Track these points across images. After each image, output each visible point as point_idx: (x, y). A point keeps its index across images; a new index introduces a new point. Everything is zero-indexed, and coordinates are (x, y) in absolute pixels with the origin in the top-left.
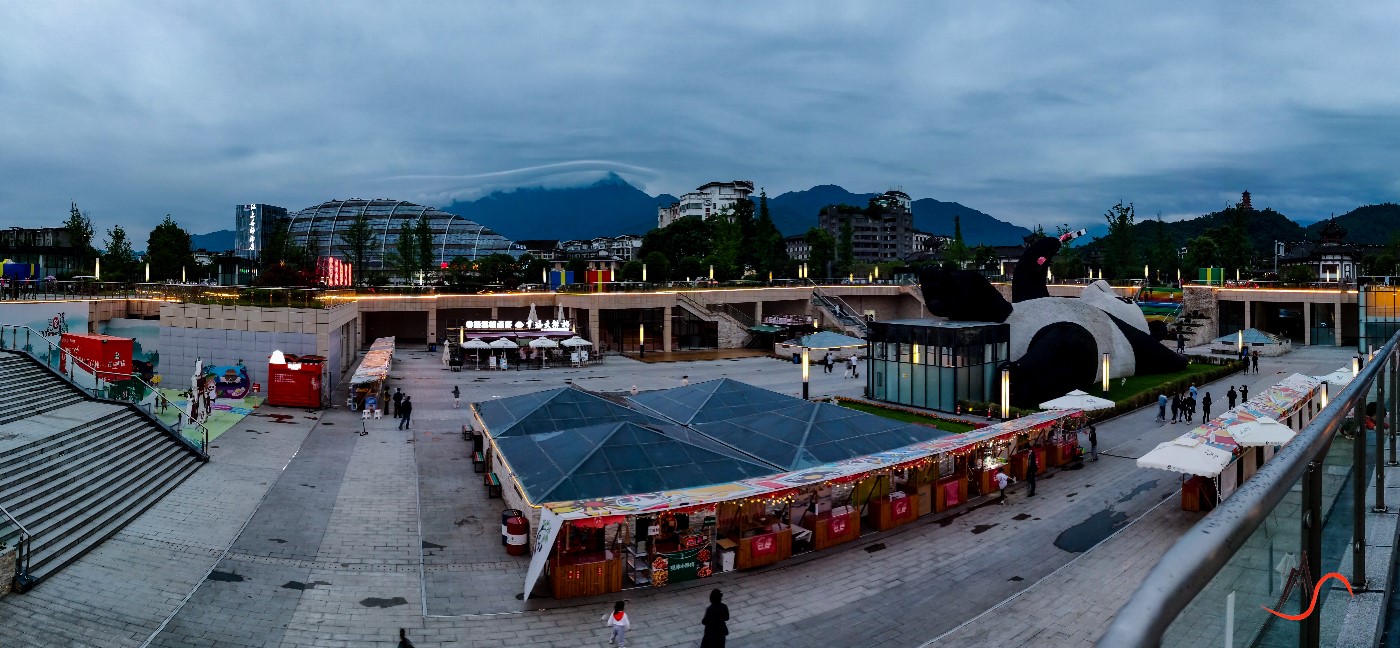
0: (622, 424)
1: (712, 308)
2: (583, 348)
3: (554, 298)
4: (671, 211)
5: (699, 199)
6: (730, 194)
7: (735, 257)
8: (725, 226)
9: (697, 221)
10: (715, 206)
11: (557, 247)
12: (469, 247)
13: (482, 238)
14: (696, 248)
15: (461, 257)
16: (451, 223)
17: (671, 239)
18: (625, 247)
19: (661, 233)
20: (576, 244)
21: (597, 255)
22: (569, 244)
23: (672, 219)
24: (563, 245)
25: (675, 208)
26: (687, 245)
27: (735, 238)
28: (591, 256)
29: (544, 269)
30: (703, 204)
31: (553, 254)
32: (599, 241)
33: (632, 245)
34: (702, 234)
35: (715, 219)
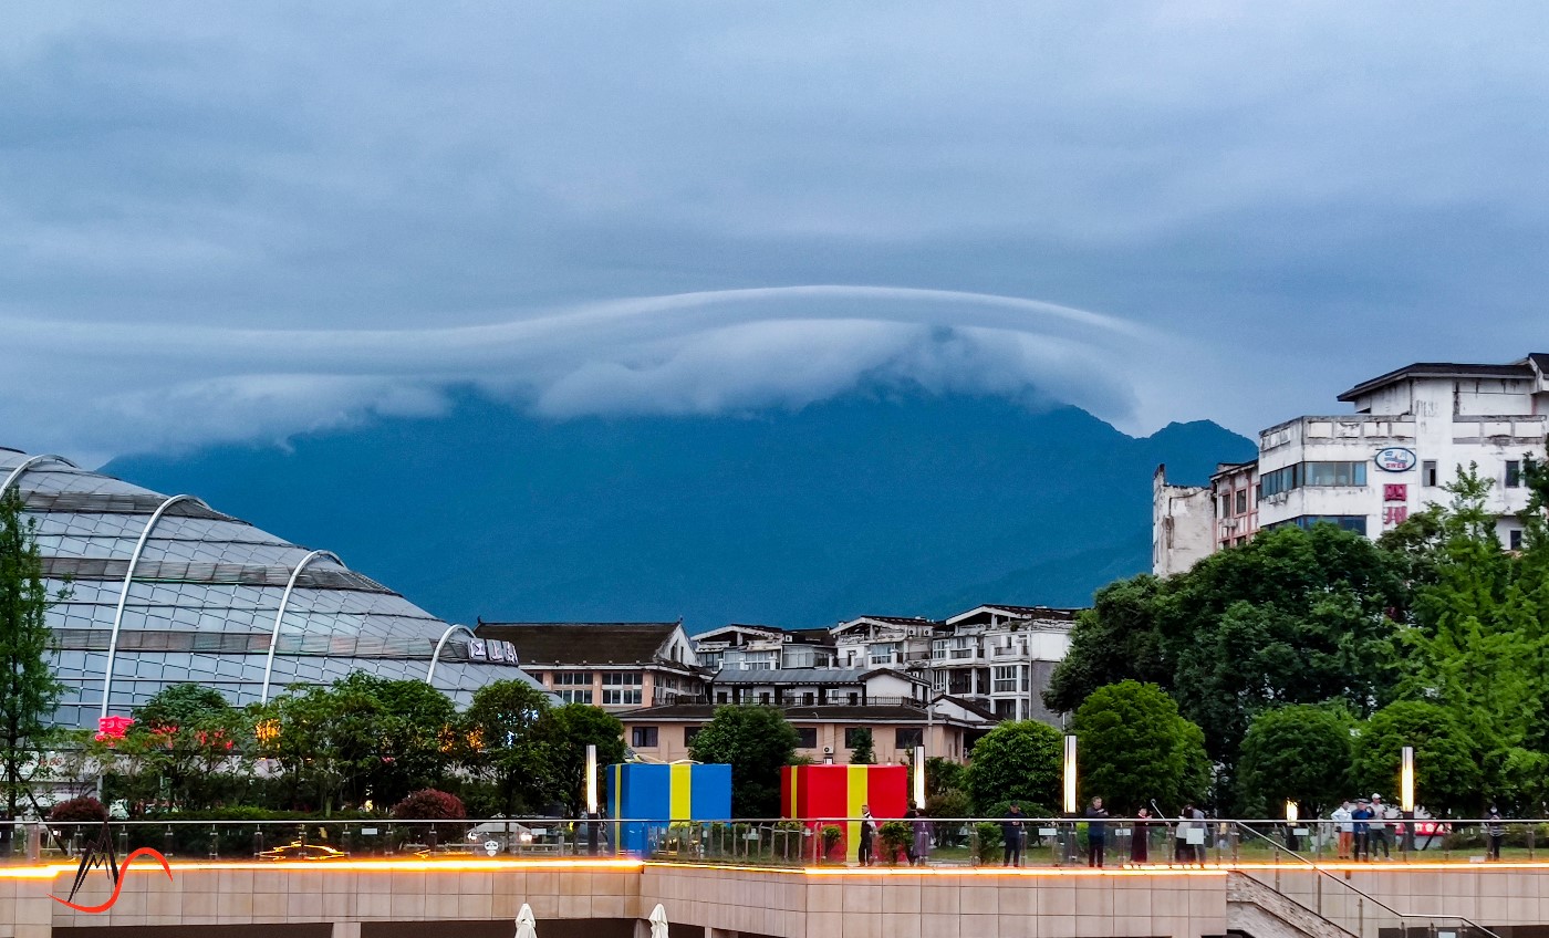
3: (635, 883)
4: (1214, 500)
5: (1350, 441)
6: (1507, 418)
7: (1528, 712)
8: (1474, 563)
9: (1341, 545)
10: (1433, 473)
11: (667, 655)
12: (239, 647)
13: (308, 606)
14: (1336, 668)
15: (191, 688)
16: (154, 535)
17: (1210, 625)
18: (993, 662)
19: (1160, 600)
20: (758, 645)
21: (860, 694)
22: (726, 644)
23: (1222, 533)
24: (700, 646)
25: (1232, 483)
26: (1288, 654)
27: (1528, 622)
28: (830, 701)
29: (592, 750)
30: (1371, 467)
31: (647, 687)
32: (867, 633)
33: (1025, 651)
34: (1366, 605)
35: (1430, 532)
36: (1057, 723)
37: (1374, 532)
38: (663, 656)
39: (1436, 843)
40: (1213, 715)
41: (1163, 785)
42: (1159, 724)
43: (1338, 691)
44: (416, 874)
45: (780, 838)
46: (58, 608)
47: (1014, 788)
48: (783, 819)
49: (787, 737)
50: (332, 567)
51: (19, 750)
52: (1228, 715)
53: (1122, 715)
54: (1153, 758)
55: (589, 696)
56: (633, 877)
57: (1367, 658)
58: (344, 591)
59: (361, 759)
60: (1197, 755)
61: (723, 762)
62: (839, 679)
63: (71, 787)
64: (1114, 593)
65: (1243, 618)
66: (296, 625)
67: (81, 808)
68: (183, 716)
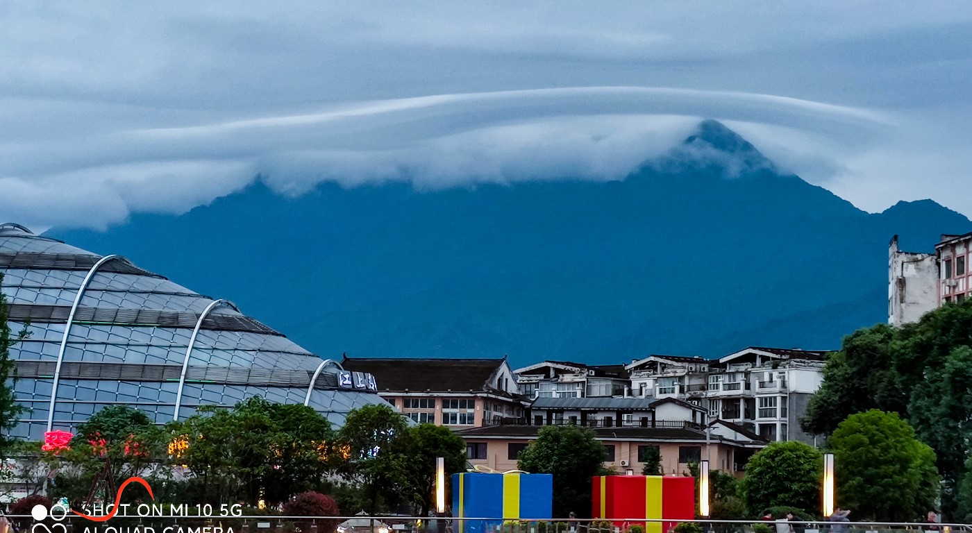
4: (938, 264)
11: (495, 385)
12: (157, 376)
13: (211, 344)
15: (123, 410)
16: (91, 286)
17: (937, 365)
18: (758, 394)
19: (896, 344)
20: (567, 378)
21: (650, 418)
22: (542, 377)
23: (945, 291)
24: (520, 378)
25: (953, 251)
28: (625, 423)
29: (441, 462)
31: (478, 411)
32: (655, 369)
33: (784, 385)
36: (813, 444)
38: (490, 385)
40: (940, 438)
41: (902, 495)
42: (899, 445)
46: (18, 345)
47: (781, 496)
48: (597, 519)
49: (598, 452)
50: (230, 313)
52: (952, 438)
53: (869, 438)
54: (894, 472)
55: (432, 418)
58: (240, 332)
59: (257, 466)
60: (930, 471)
61: (546, 473)
62: (633, 406)
63: (26, 487)
64: (858, 338)
65: (965, 360)
66: (202, 359)
68: (116, 431)
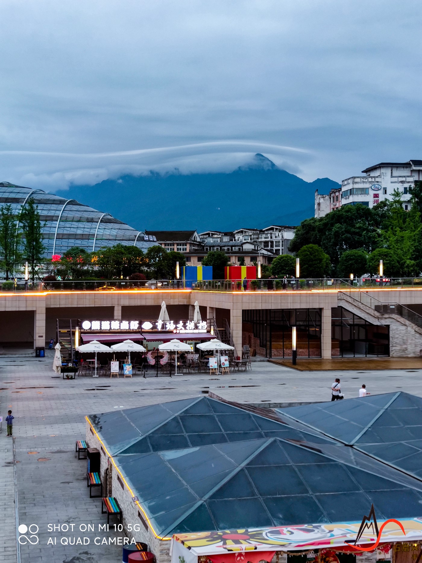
0: (271, 440)
1: (383, 309)
2: (223, 352)
3: (189, 296)
4: (330, 198)
5: (365, 183)
6: (404, 177)
7: (411, 251)
8: (398, 214)
9: (363, 209)
10: (386, 191)
11: (193, 239)
12: (87, 238)
13: (104, 227)
14: (362, 240)
15: (77, 248)
16: (65, 209)
17: (330, 230)
18: (274, 240)
19: (317, 224)
20: (215, 236)
21: (241, 248)
22: (207, 236)
23: (332, 206)
24: (201, 236)
25: (335, 194)
26: (350, 237)
27: (412, 228)
28: (233, 250)
29: (178, 263)
30: (370, 189)
31: (188, 247)
32: (243, 233)
33: (282, 237)
34: (369, 224)
35: (385, 206)
36: (292, 255)
37: (371, 206)
39: (388, 284)
40: (331, 252)
42: (319, 255)
43: (362, 246)
44: (134, 294)
45: (226, 285)
46: (44, 228)
47: (283, 271)
48: (226, 280)
50: (109, 217)
51: (35, 264)
52: (334, 252)
53: (310, 253)
54: (317, 263)
55: (173, 249)
56: (189, 294)
57: (370, 238)
58: (113, 223)
59: (120, 265)
60: (328, 262)
61: (210, 266)
62: (236, 244)
63: (48, 272)
64: (306, 222)
65: (338, 228)
66: (101, 232)
67: (51, 278)
68: (76, 255)
